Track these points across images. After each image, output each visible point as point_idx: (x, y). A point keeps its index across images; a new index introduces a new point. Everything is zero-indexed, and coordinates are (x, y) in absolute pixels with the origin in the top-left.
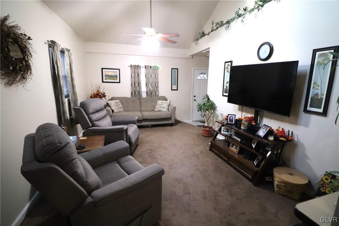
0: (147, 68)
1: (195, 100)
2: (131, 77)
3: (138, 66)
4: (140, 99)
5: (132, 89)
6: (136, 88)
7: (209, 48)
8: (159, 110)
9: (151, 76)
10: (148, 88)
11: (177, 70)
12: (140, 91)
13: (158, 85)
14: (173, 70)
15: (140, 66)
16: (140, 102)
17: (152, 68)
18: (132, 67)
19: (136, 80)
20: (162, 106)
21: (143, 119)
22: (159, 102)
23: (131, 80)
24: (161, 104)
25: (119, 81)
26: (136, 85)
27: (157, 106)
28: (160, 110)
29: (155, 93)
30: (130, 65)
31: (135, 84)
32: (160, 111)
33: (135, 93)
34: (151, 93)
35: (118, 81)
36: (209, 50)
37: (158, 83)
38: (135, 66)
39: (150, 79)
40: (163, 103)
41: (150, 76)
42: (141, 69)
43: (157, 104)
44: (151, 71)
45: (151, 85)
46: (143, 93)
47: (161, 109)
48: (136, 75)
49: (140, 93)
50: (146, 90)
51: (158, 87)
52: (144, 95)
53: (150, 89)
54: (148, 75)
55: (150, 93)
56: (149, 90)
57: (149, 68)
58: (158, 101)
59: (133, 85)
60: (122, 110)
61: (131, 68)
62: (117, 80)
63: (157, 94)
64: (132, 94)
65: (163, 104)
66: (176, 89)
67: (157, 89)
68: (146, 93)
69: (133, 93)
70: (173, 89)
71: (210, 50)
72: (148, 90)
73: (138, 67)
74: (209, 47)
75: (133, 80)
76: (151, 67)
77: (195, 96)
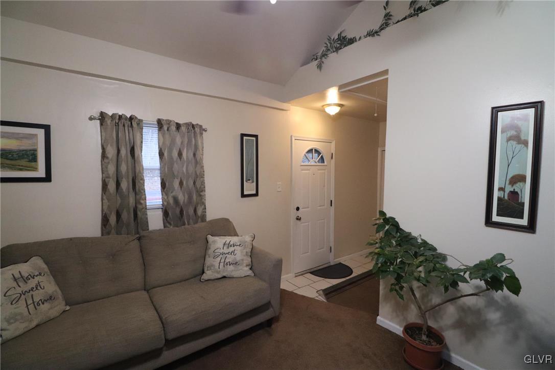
0: (165, 128)
1: (298, 219)
2: (104, 156)
3: (131, 118)
4: (139, 239)
5: (105, 201)
6: (124, 197)
7: (386, 72)
8: (219, 276)
9: (180, 154)
10: (171, 195)
11: (254, 139)
12: (139, 207)
13: (203, 183)
14: (245, 138)
15: (141, 121)
16: (141, 251)
17: (183, 129)
18: (109, 122)
19: (123, 168)
20: (230, 258)
21: (166, 340)
22: (218, 243)
23: (104, 170)
24: (226, 251)
25: (43, 175)
26: (124, 185)
27: (209, 261)
28: (225, 274)
29: (195, 211)
30: (97, 115)
31: (118, 184)
32: (224, 277)
33: (118, 215)
34: (181, 212)
35: (41, 173)
36: (386, 77)
37: (202, 176)
38: (120, 117)
39: (175, 165)
40: (229, 246)
41: (175, 154)
42: (145, 130)
43: (210, 251)
44: (178, 140)
45: (181, 183)
46: (149, 213)
47: (230, 271)
48: (123, 152)
49: (139, 213)
50: (163, 199)
51: (203, 190)
52: (155, 221)
53: (176, 200)
54: (170, 151)
55: (178, 211)
56: (171, 201)
57: (173, 128)
58: (209, 236)
59: (112, 186)
60: (60, 306)
61: (101, 124)
62: (35, 169)
63: (199, 212)
64: (105, 220)
65: (232, 249)
66: (254, 192)
67: (201, 196)
68: (160, 213)
69: (113, 219)
70: (245, 193)
71: (390, 77)
72: (168, 203)
73: (132, 123)
74: (386, 69)
75: (112, 169)
76: (178, 126)
77: (298, 209)
